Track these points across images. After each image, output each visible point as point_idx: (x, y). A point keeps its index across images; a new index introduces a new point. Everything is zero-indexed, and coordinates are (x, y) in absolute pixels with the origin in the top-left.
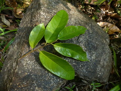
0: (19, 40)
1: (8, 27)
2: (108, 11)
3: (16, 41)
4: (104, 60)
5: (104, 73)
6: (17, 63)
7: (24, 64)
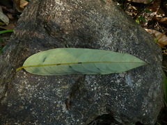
0: (14, 46)
1: (5, 25)
2: (155, 13)
3: (10, 47)
4: (155, 89)
5: (152, 110)
6: (7, 87)
7: (20, 91)
